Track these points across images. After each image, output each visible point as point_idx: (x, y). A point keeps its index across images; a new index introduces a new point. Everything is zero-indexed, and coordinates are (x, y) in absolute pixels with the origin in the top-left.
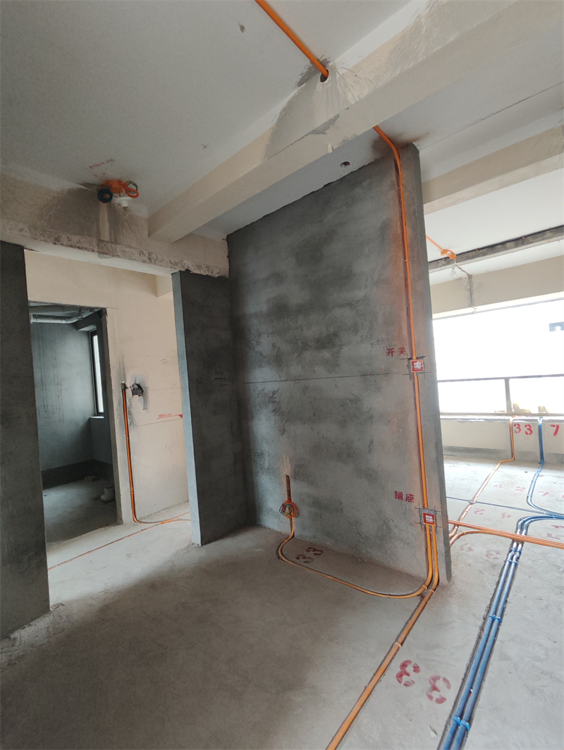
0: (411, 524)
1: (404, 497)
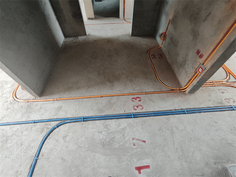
0: (193, 68)
1: (200, 54)
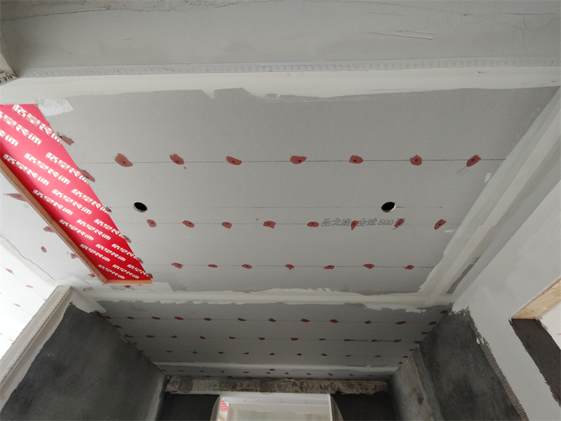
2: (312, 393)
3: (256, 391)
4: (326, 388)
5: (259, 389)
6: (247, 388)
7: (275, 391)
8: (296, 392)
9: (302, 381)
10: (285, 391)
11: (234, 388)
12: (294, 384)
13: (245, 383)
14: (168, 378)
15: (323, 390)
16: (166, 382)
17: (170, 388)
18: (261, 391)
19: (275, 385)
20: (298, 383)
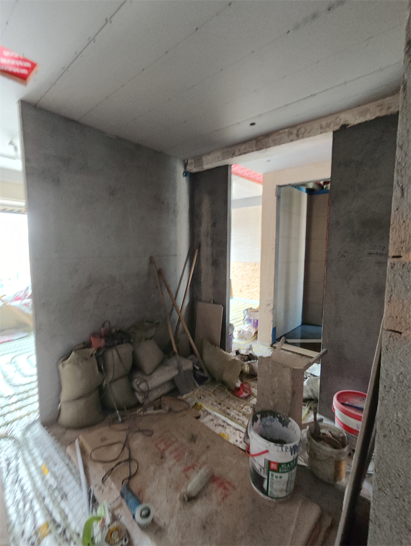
2: (309, 136)
3: (253, 151)
4: (328, 126)
5: (255, 149)
6: (244, 151)
7: (270, 147)
8: (292, 141)
9: (298, 127)
10: (280, 144)
11: (233, 155)
12: (290, 133)
13: (242, 147)
14: (186, 161)
15: (322, 130)
16: (185, 165)
17: (188, 168)
18: (257, 150)
19: (270, 141)
20: (295, 131)
